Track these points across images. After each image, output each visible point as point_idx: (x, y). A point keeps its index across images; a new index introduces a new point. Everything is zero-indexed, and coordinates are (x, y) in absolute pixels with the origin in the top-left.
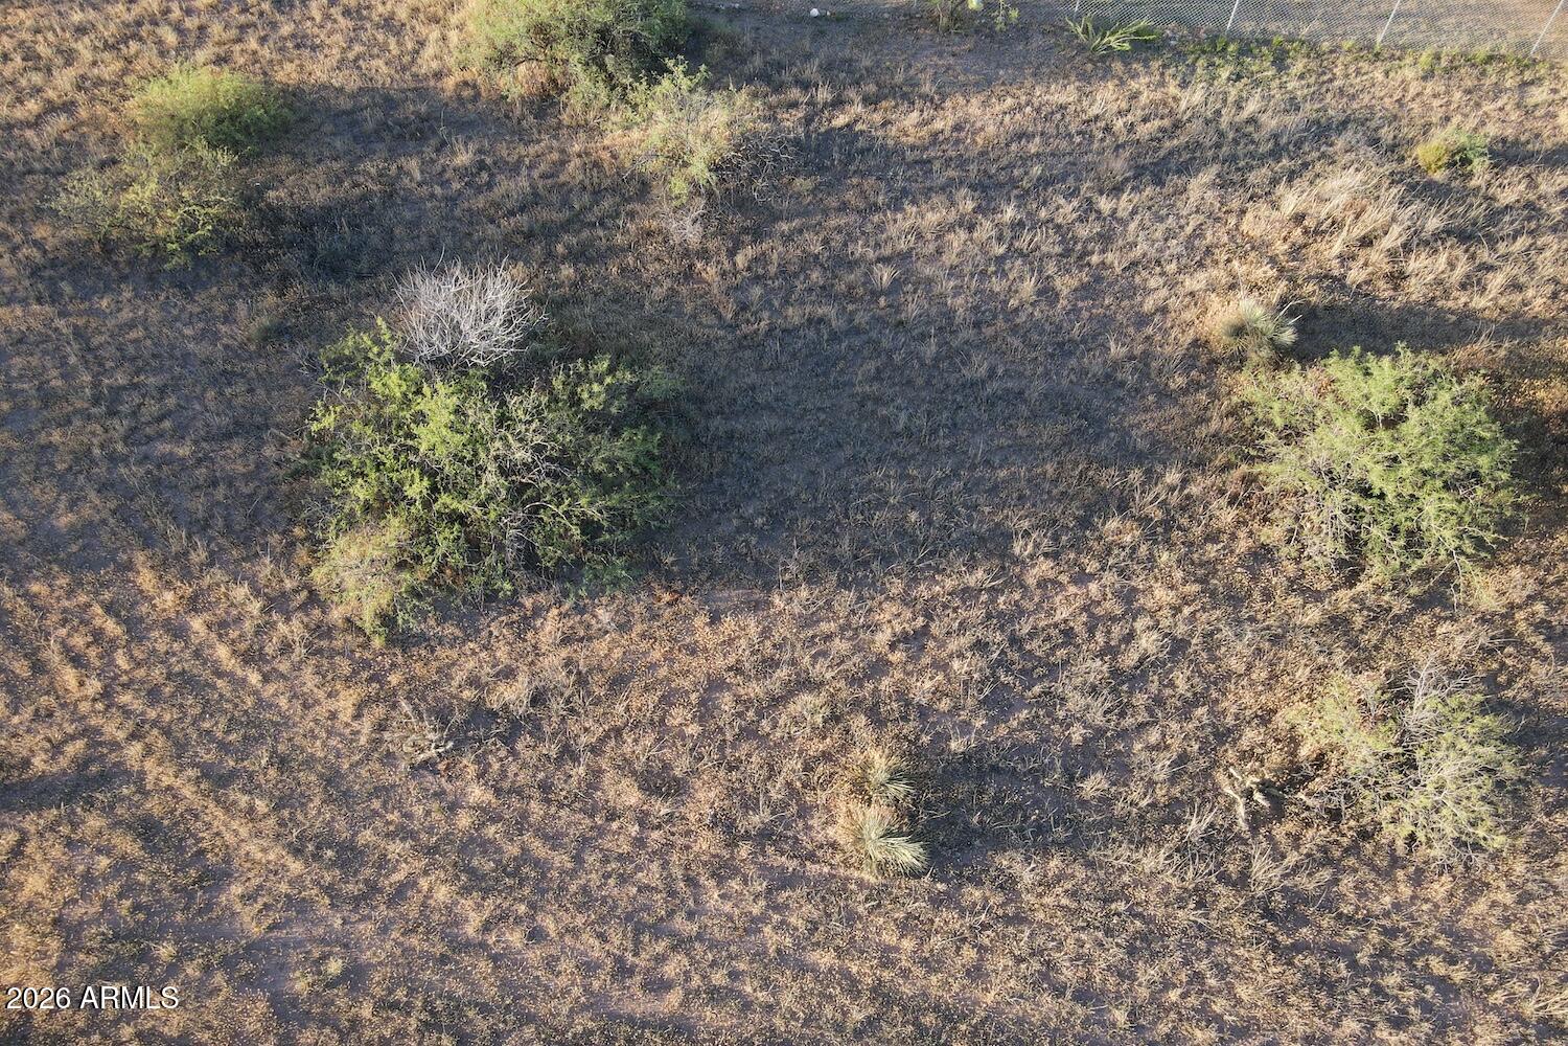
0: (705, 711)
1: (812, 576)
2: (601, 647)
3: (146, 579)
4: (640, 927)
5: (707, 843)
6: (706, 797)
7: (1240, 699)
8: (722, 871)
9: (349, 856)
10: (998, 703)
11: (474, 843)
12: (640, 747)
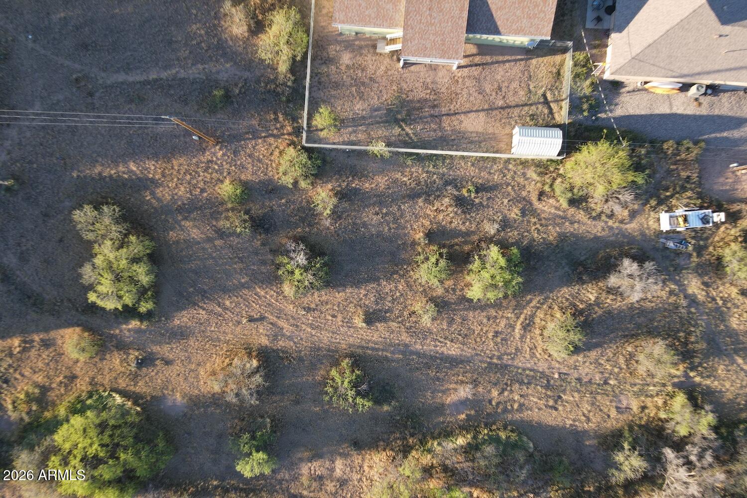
0: (338, 306)
1: (352, 287)
2: (323, 298)
3: (258, 290)
4: (333, 333)
5: (340, 323)
6: (340, 318)
7: (409, 302)
8: (342, 326)
9: (297, 326)
10: (377, 304)
11: (311, 324)
12: (330, 312)
